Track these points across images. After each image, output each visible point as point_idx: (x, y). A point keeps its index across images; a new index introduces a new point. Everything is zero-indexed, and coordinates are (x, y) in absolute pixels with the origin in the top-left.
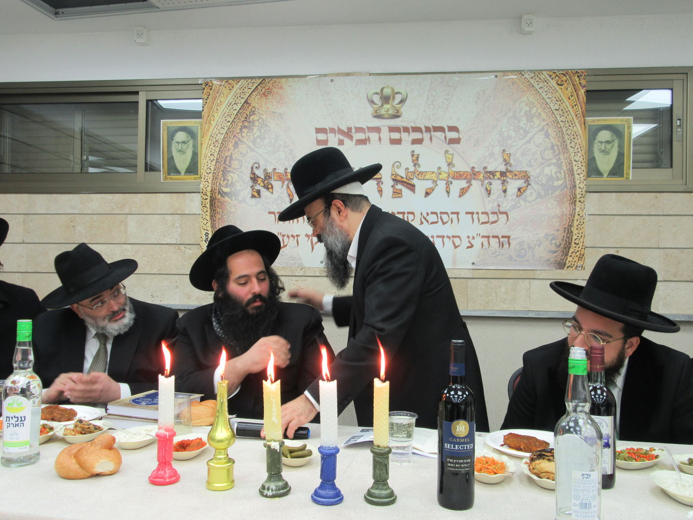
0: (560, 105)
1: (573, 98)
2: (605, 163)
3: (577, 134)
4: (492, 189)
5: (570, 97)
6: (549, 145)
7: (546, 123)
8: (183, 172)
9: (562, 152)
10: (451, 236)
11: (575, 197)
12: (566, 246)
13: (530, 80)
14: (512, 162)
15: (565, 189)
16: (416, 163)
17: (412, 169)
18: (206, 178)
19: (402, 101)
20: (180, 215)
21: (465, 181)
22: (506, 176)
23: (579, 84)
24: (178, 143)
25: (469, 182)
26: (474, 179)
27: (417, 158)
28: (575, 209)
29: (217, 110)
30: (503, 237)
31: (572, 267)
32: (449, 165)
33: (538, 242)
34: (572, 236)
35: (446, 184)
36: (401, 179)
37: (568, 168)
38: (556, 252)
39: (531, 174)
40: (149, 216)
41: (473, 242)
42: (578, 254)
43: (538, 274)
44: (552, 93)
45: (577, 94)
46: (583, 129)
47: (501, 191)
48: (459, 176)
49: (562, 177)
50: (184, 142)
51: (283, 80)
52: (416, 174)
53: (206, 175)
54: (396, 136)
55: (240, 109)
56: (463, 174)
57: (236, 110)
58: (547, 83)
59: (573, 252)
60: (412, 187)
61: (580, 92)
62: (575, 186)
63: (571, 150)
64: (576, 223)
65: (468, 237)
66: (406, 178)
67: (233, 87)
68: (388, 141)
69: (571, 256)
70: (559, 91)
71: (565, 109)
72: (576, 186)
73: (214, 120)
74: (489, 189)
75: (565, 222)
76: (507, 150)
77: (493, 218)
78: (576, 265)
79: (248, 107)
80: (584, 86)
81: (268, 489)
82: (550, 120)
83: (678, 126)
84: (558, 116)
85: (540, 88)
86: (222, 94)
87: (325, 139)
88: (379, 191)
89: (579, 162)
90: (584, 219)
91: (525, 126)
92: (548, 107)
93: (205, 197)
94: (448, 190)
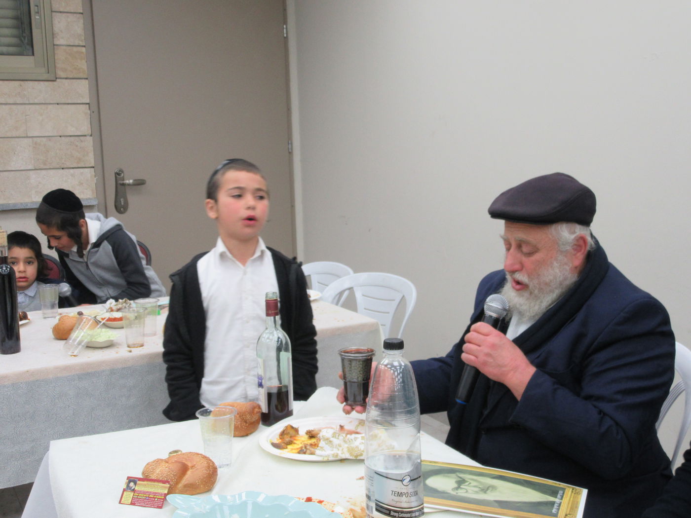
83: (36, 12)
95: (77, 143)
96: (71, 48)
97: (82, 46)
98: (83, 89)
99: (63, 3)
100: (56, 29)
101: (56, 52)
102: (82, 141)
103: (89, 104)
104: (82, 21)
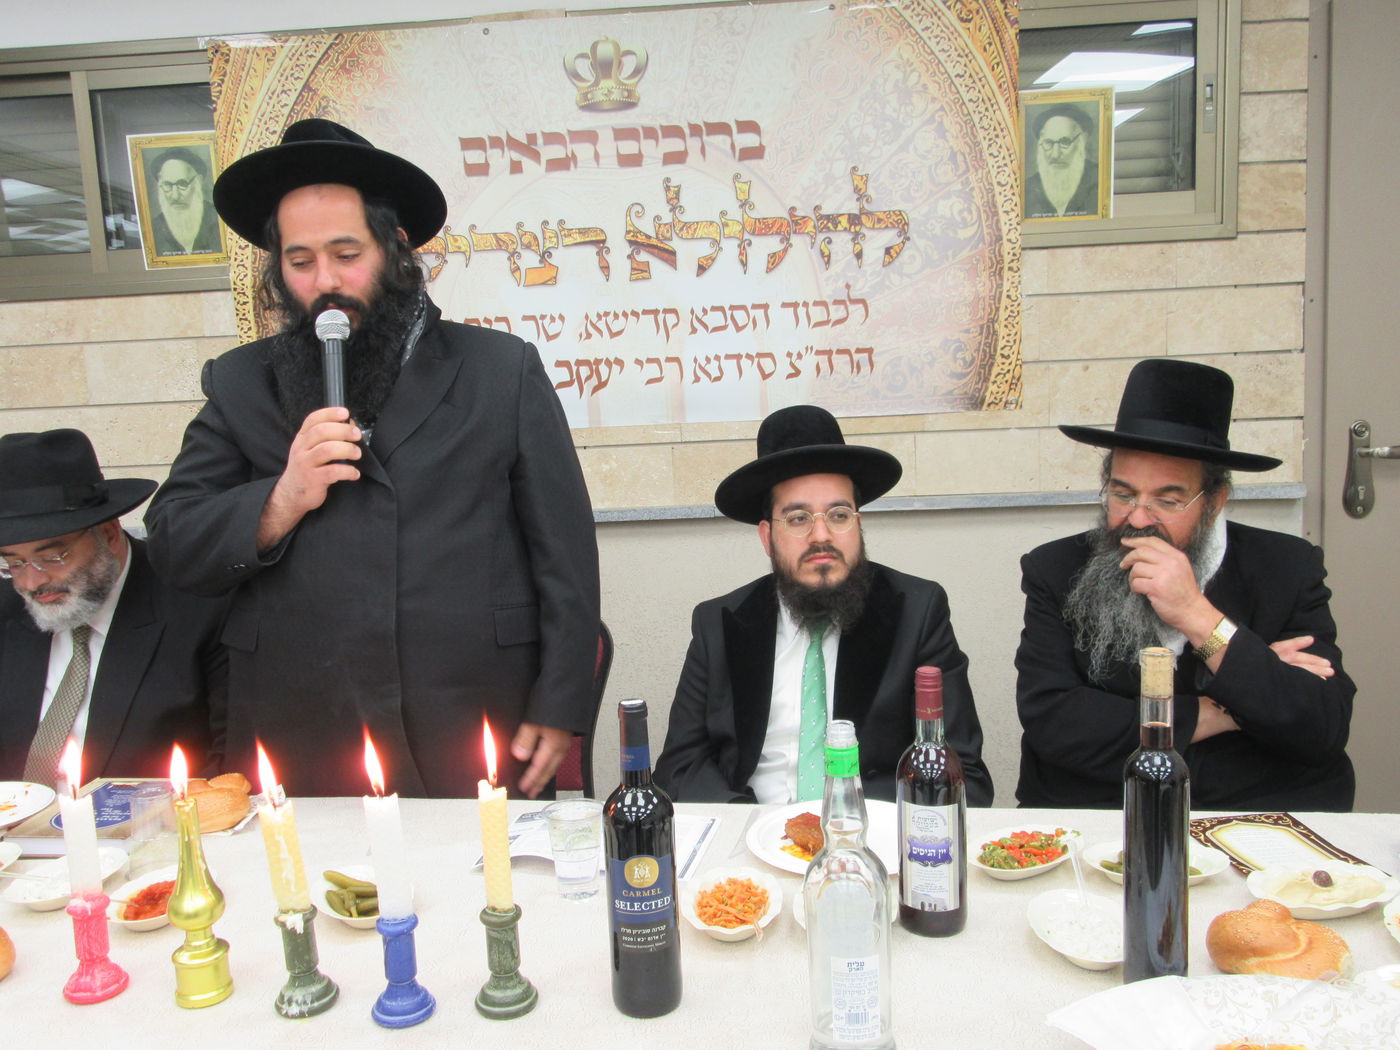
0: (965, 65)
1: (993, 47)
2: (1060, 186)
3: (1002, 126)
4: (833, 252)
5: (987, 46)
6: (947, 153)
7: (938, 106)
8: (189, 249)
9: (974, 166)
10: (754, 355)
11: (1000, 261)
12: (985, 363)
13: (904, 13)
14: (871, 192)
15: (980, 245)
16: (675, 205)
17: (667, 218)
18: (239, 259)
19: (638, 71)
20: (194, 341)
21: (777, 238)
22: (861, 224)
23: (1003, 16)
24: (170, 184)
25: (786, 239)
26: (795, 232)
27: (678, 194)
28: (1000, 286)
29: (246, 106)
30: (859, 351)
31: (997, 404)
32: (742, 206)
33: (929, 357)
34: (996, 340)
35: (739, 246)
36: (645, 241)
37: (986, 200)
38: (964, 375)
39: (910, 217)
40: (129, 344)
41: (798, 364)
42: (1009, 377)
43: (931, 422)
44: (949, 40)
45: (1001, 39)
46: (1015, 115)
47: (852, 256)
48: (764, 227)
49: (974, 221)
50: (182, 183)
51: (382, 34)
52: (677, 229)
53: (240, 251)
54: (629, 147)
55: (295, 103)
56: (773, 224)
57: (286, 105)
58: (939, 18)
59: (999, 374)
60: (669, 256)
61: (1007, 35)
62: (999, 238)
63: (991, 161)
64: (1003, 315)
65: (789, 355)
66: (657, 238)
67: (274, 55)
68: (615, 160)
69: (995, 382)
70: (965, 34)
71: (977, 74)
72: (1001, 239)
73: (241, 130)
74: (827, 253)
75: (981, 313)
76: (860, 167)
77: (837, 313)
78: (1004, 400)
79: (312, 99)
80: (1016, 22)
81: (290, 1002)
82: (947, 99)
83: (1207, 100)
84: (962, 90)
85: (923, 30)
86: (252, 71)
87: (483, 161)
88: (602, 268)
89: (1009, 186)
90: (1019, 305)
91: (895, 115)
92: (943, 70)
93: (243, 299)
94: (744, 259)
95: (1270, 368)
96: (1274, 166)
97: (1300, 161)
98: (1292, 254)
99: (1266, 74)
100: (1246, 130)
101: (1241, 178)
102: (1281, 364)
103: (1303, 283)
104: (1304, 108)
